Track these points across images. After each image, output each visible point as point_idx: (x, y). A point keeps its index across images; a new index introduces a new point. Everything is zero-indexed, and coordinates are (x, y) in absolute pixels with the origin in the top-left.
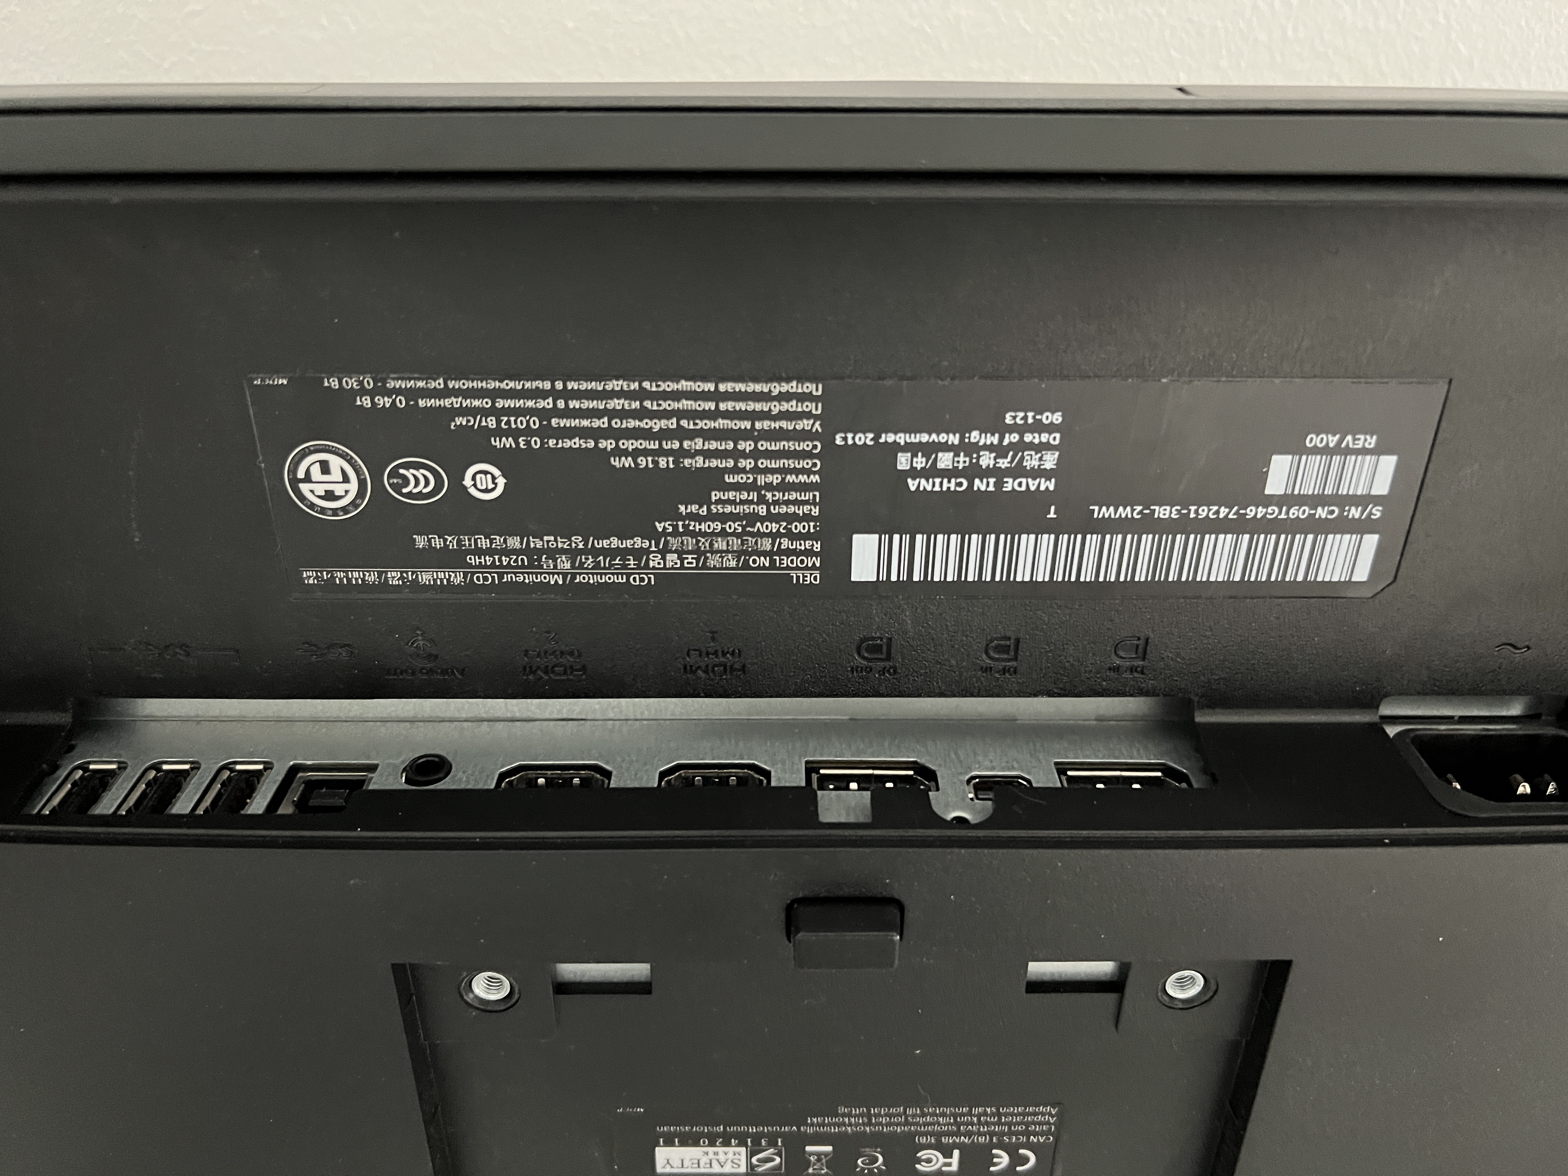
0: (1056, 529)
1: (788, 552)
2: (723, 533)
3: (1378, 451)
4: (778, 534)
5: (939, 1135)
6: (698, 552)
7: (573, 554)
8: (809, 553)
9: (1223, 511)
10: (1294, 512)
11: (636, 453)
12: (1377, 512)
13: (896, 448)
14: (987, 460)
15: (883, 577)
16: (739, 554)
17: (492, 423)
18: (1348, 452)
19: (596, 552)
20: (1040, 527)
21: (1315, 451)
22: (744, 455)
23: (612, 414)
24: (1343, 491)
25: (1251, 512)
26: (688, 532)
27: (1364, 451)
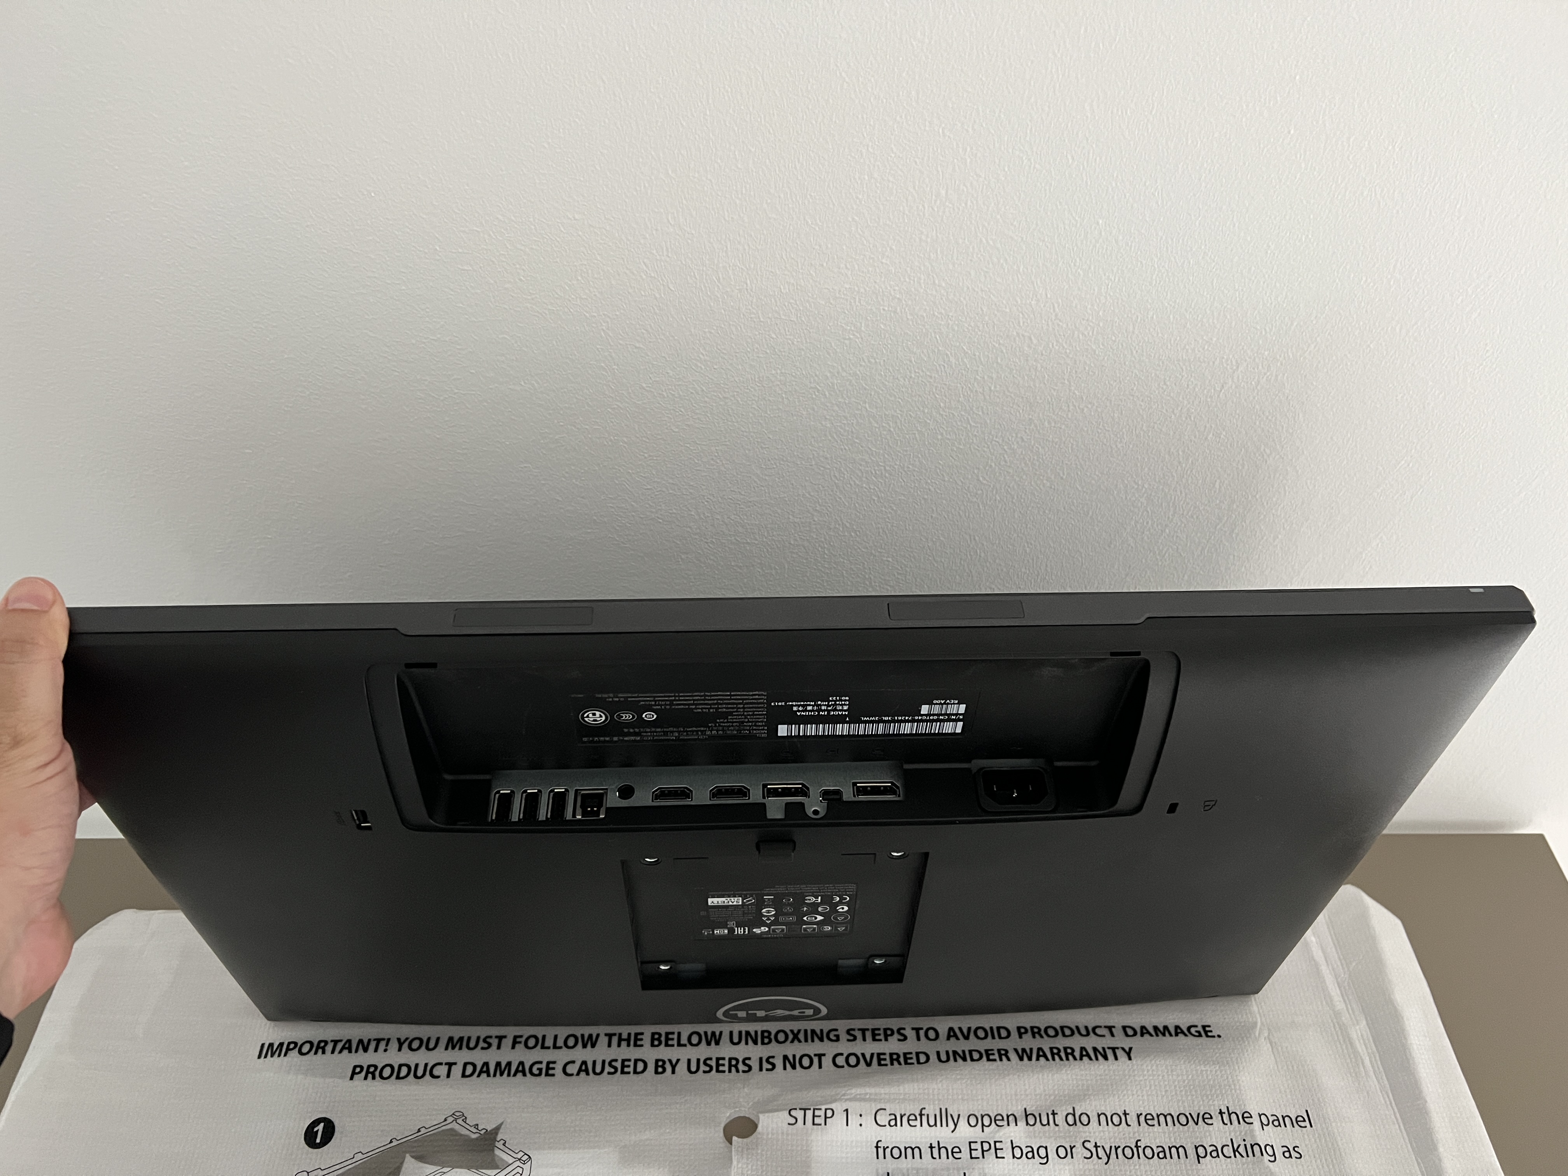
0: (849, 723)
1: (755, 730)
2: (732, 726)
3: (959, 703)
4: (752, 725)
5: (813, 892)
6: (723, 730)
7: (679, 732)
8: (763, 729)
9: (907, 718)
10: (931, 718)
11: (702, 709)
12: (961, 717)
13: (793, 705)
14: (823, 708)
15: (789, 734)
16: (737, 731)
17: (653, 703)
18: (948, 704)
19: (687, 731)
20: (844, 722)
21: (937, 704)
22: (740, 708)
23: (694, 700)
24: (948, 712)
25: (916, 718)
26: (719, 726)
27: (954, 704)
